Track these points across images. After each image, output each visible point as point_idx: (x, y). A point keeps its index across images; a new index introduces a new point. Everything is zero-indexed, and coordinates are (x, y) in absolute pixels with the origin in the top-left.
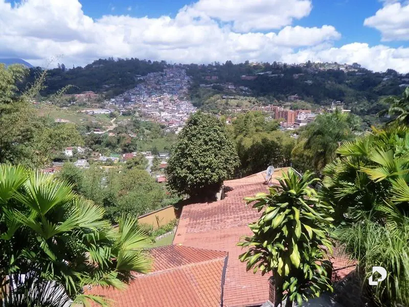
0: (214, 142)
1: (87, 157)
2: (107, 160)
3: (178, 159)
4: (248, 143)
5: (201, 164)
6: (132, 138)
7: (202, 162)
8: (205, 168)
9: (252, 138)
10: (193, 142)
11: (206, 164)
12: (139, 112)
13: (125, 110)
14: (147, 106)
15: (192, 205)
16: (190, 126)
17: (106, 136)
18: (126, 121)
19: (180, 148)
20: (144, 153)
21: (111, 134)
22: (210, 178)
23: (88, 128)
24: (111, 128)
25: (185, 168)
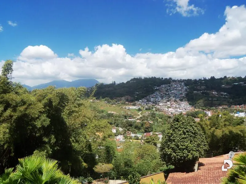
0: (189, 133)
1: (124, 134)
2: (135, 136)
3: (166, 143)
4: (219, 133)
5: (180, 147)
6: (151, 123)
7: (181, 145)
8: (183, 149)
9: (221, 130)
10: (176, 132)
11: (184, 147)
12: (155, 108)
13: (147, 107)
14: (160, 105)
15: (175, 173)
16: (174, 122)
17: (135, 122)
18: (147, 113)
19: (168, 136)
20: (157, 133)
21: (138, 121)
22: (187, 157)
23: (126, 117)
24: (139, 117)
25: (170, 148)
